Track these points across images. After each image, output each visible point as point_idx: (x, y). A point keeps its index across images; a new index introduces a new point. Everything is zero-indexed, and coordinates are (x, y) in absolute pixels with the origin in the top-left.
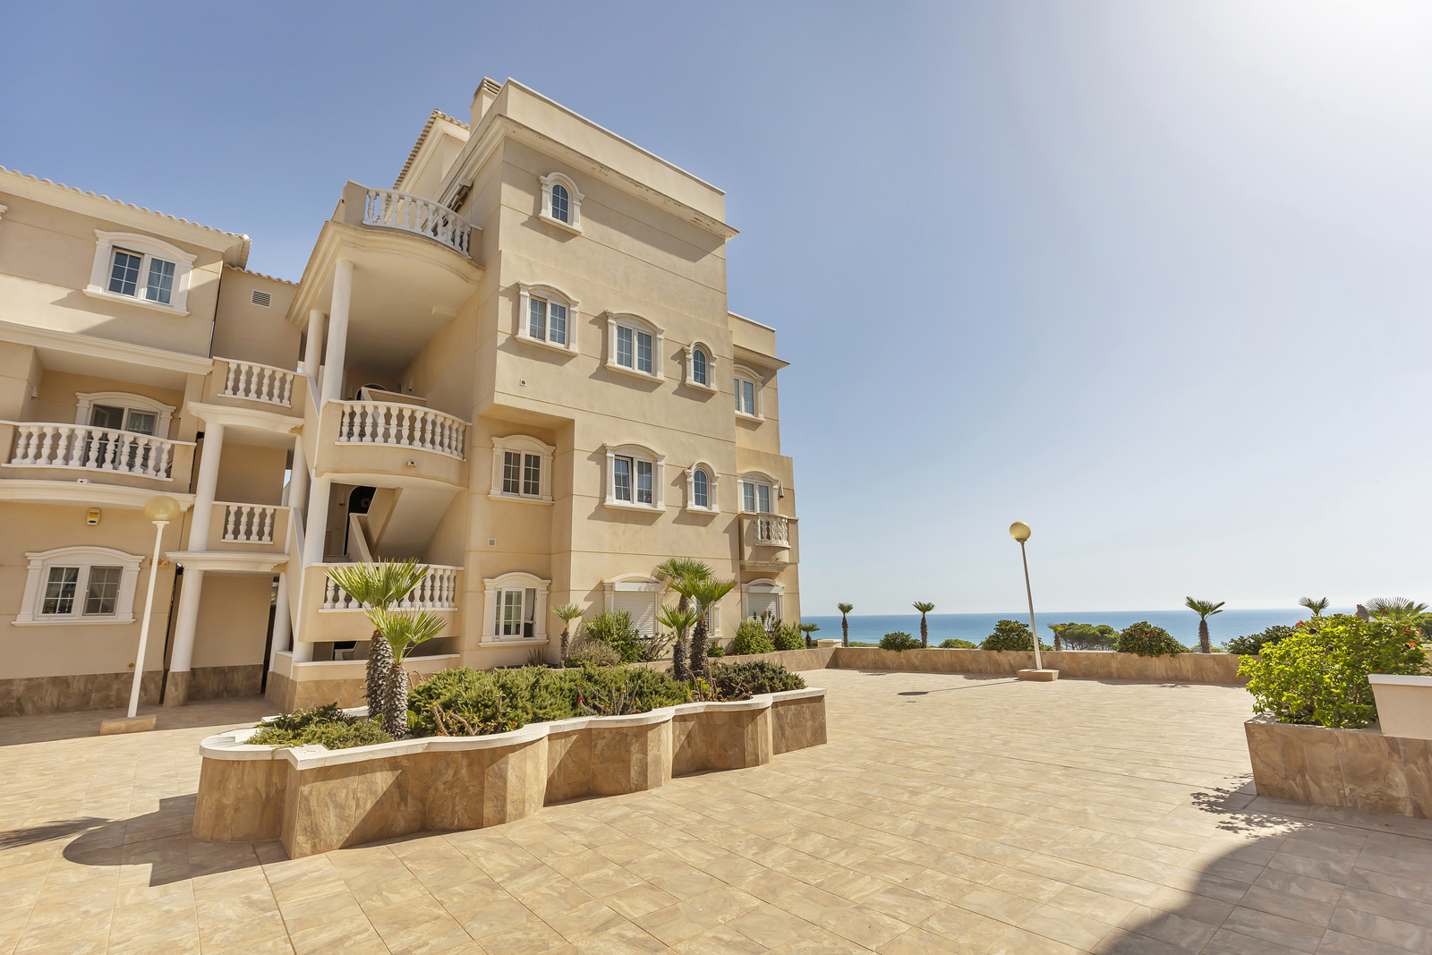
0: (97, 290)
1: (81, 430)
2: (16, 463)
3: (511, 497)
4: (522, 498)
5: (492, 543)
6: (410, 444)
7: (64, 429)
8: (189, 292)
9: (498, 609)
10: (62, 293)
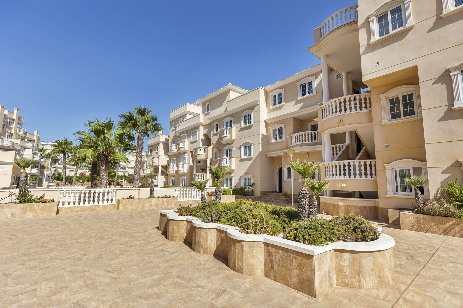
0: (299, 98)
1: (310, 132)
2: (293, 145)
3: (396, 121)
4: (403, 119)
5: (387, 146)
6: (361, 110)
7: (306, 133)
8: (316, 87)
9: (396, 179)
10: (294, 102)
